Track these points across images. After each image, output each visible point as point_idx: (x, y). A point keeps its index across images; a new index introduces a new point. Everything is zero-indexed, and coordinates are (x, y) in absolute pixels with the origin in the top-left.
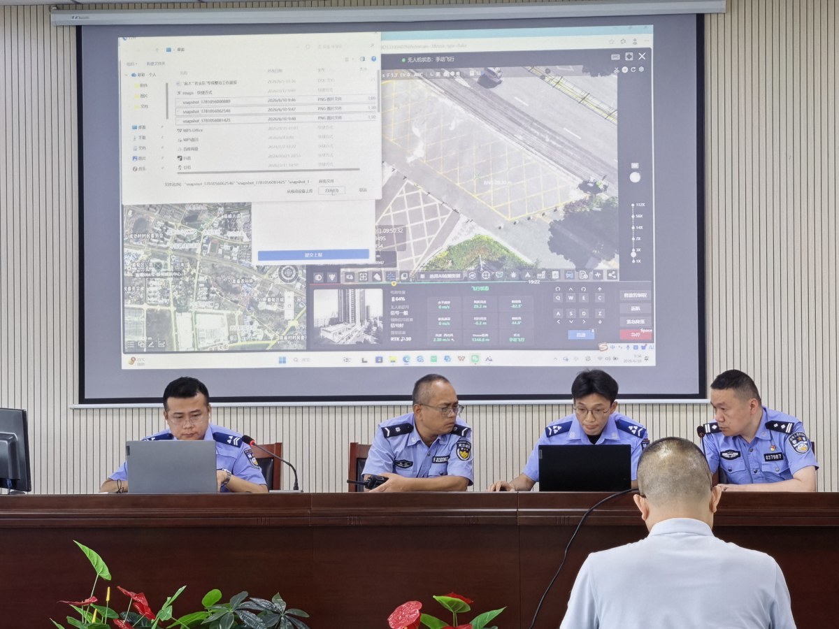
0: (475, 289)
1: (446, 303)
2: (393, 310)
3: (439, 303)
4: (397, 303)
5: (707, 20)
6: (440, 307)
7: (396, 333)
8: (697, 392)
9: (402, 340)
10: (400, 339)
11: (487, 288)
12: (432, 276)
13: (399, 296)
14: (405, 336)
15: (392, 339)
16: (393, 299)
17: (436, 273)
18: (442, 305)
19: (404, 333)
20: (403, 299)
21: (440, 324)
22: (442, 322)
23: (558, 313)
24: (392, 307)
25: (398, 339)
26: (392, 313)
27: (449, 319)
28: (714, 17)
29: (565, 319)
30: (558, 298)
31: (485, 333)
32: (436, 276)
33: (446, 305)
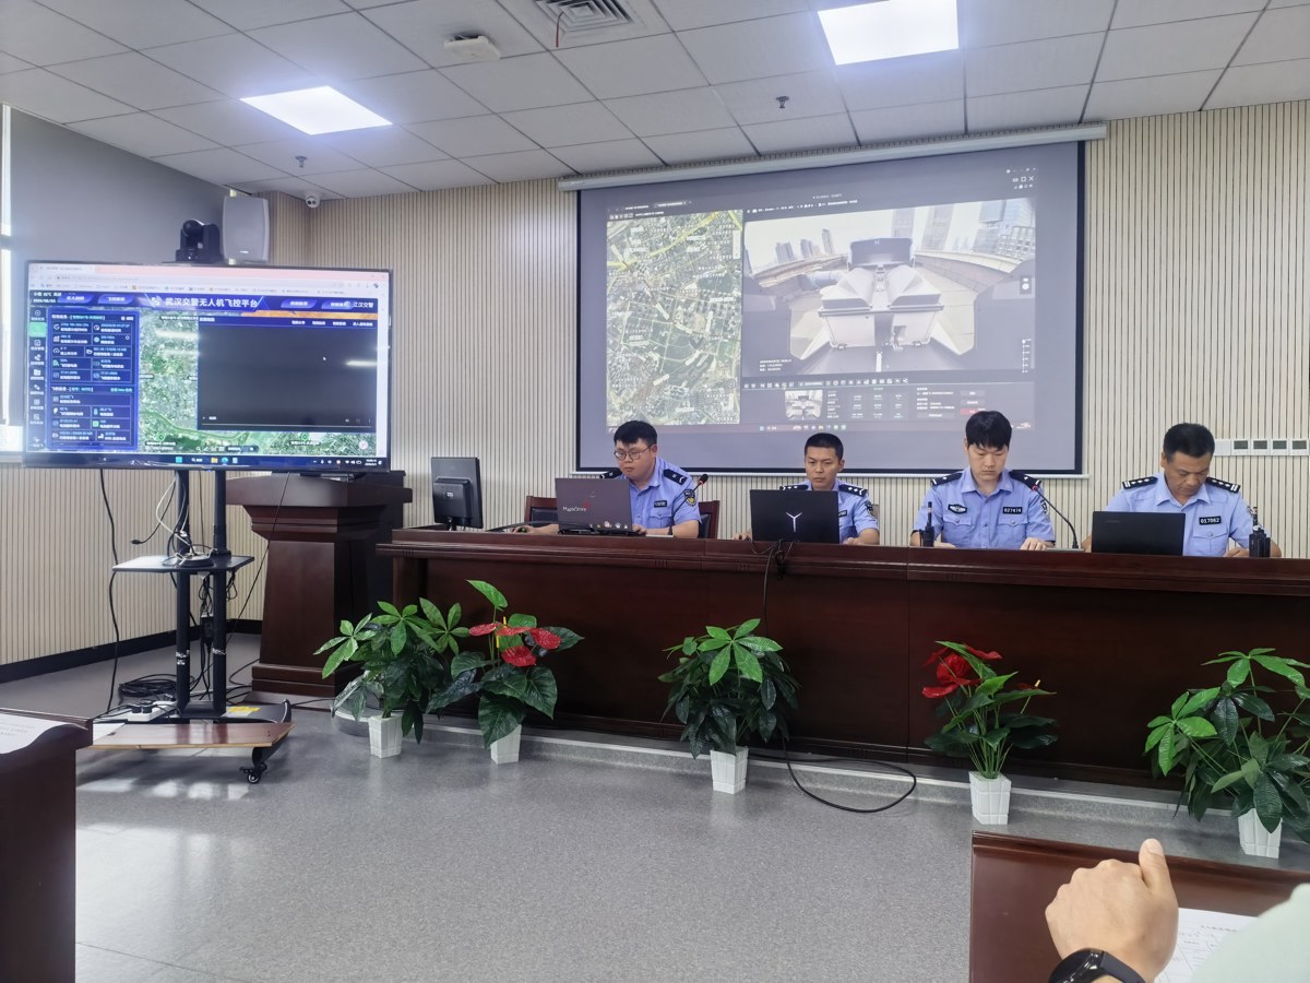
5: (1088, 146)
8: (1073, 468)
28: (1094, 144)
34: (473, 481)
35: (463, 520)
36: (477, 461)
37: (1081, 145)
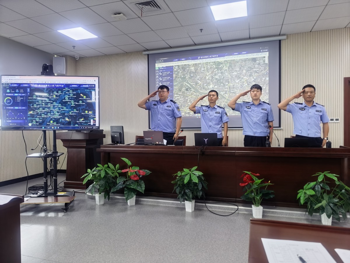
5: (282, 41)
34: (122, 132)
35: (119, 142)
36: (123, 127)
37: (280, 41)
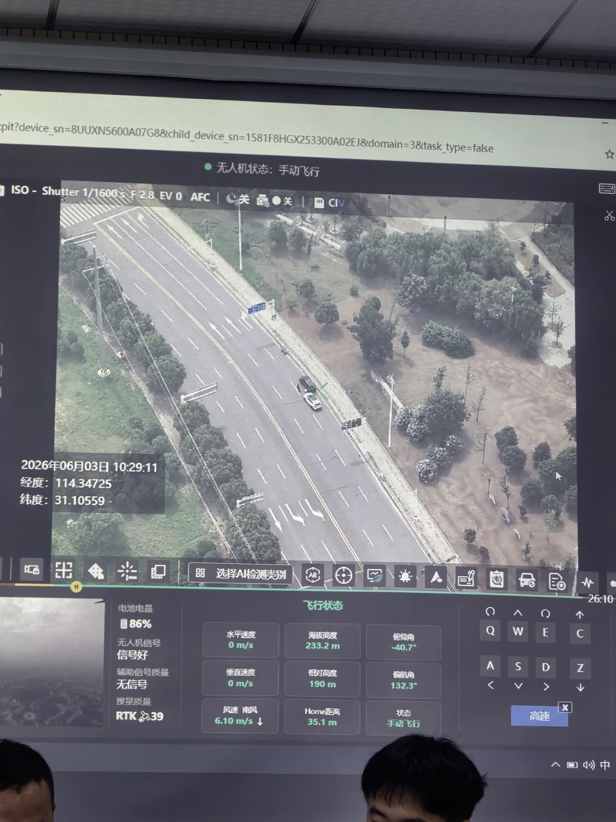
0: (311, 605)
1: (245, 635)
2: (122, 648)
3: (230, 634)
4: (132, 633)
6: (231, 645)
7: (130, 701)
9: (141, 720)
10: (138, 716)
11: (338, 605)
12: (221, 573)
13: (137, 616)
14: (149, 710)
15: (119, 715)
16: (124, 624)
17: (231, 567)
18: (237, 640)
19: (147, 702)
20: (147, 624)
21: (231, 683)
22: (236, 679)
23: (490, 665)
24: (121, 642)
25: (132, 716)
26: (121, 655)
27: (251, 672)
29: (504, 678)
30: (491, 631)
31: (333, 706)
32: (231, 573)
33: (244, 641)
